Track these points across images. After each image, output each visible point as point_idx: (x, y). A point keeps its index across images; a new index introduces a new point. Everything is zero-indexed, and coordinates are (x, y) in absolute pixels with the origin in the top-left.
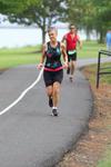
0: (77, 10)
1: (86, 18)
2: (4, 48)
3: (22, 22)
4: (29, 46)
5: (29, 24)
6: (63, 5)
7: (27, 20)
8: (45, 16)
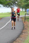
0: (20, 4)
1: (22, 6)
2: (2, 13)
3: (7, 7)
4: (8, 12)
5: (8, 7)
6: (16, 2)
7: (8, 6)
8: (12, 5)
